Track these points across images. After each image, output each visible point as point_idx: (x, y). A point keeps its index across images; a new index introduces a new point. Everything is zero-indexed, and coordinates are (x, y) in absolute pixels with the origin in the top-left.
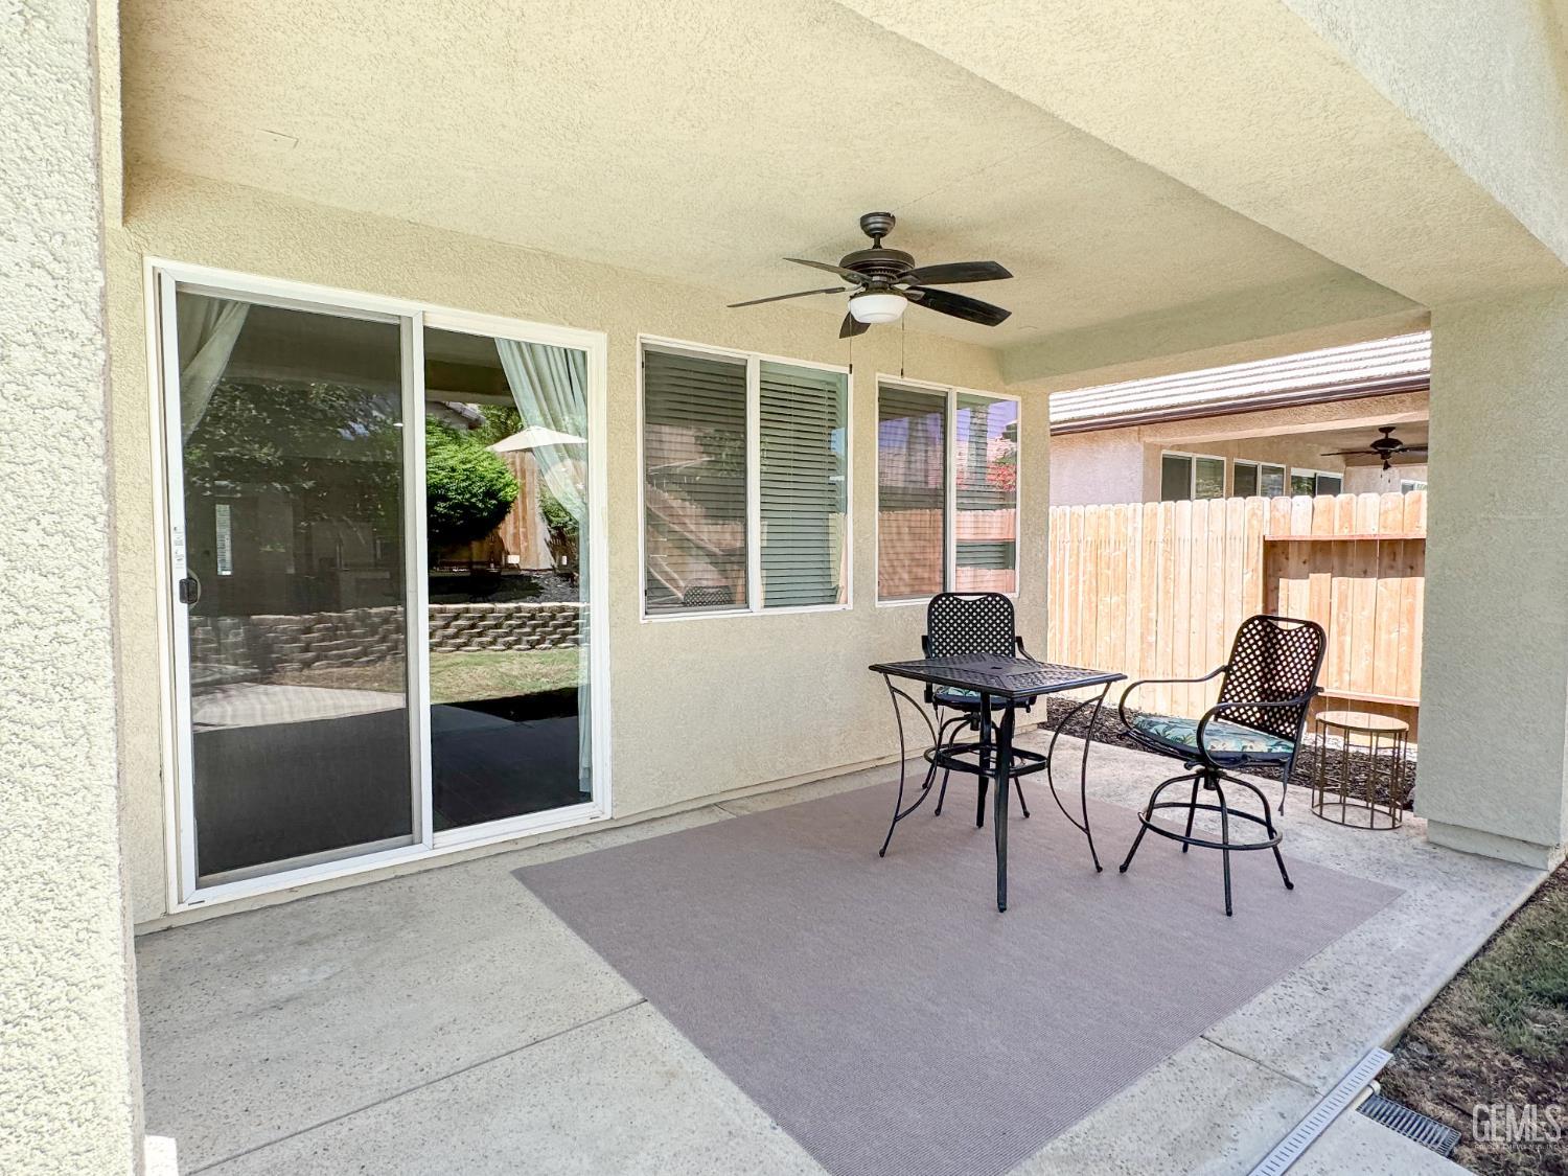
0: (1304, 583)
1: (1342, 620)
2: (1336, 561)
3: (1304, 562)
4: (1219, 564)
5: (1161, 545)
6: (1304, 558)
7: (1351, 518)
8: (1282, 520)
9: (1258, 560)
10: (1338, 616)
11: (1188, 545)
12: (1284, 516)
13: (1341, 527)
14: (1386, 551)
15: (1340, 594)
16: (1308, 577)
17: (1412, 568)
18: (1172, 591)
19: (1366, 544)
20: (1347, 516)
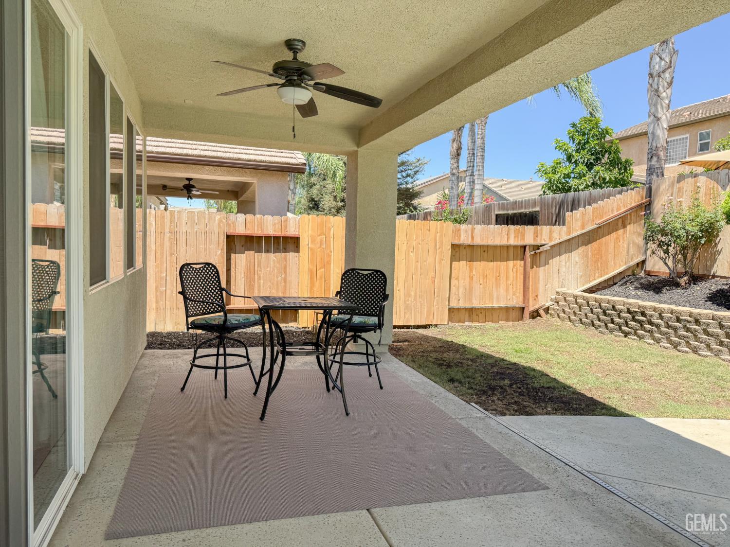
0: (243, 256)
1: (259, 273)
2: (255, 245)
3: (243, 246)
4: (202, 246)
5: (168, 235)
6: (242, 244)
7: (261, 226)
8: (232, 225)
9: (224, 245)
10: (257, 271)
11: (184, 236)
12: (233, 223)
13: (258, 230)
14: (276, 241)
15: (258, 260)
16: (244, 253)
17: (285, 249)
18: (175, 261)
19: (268, 238)
20: (260, 225)
